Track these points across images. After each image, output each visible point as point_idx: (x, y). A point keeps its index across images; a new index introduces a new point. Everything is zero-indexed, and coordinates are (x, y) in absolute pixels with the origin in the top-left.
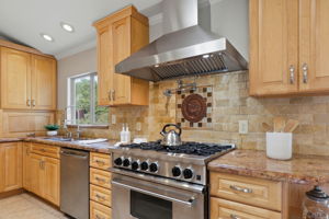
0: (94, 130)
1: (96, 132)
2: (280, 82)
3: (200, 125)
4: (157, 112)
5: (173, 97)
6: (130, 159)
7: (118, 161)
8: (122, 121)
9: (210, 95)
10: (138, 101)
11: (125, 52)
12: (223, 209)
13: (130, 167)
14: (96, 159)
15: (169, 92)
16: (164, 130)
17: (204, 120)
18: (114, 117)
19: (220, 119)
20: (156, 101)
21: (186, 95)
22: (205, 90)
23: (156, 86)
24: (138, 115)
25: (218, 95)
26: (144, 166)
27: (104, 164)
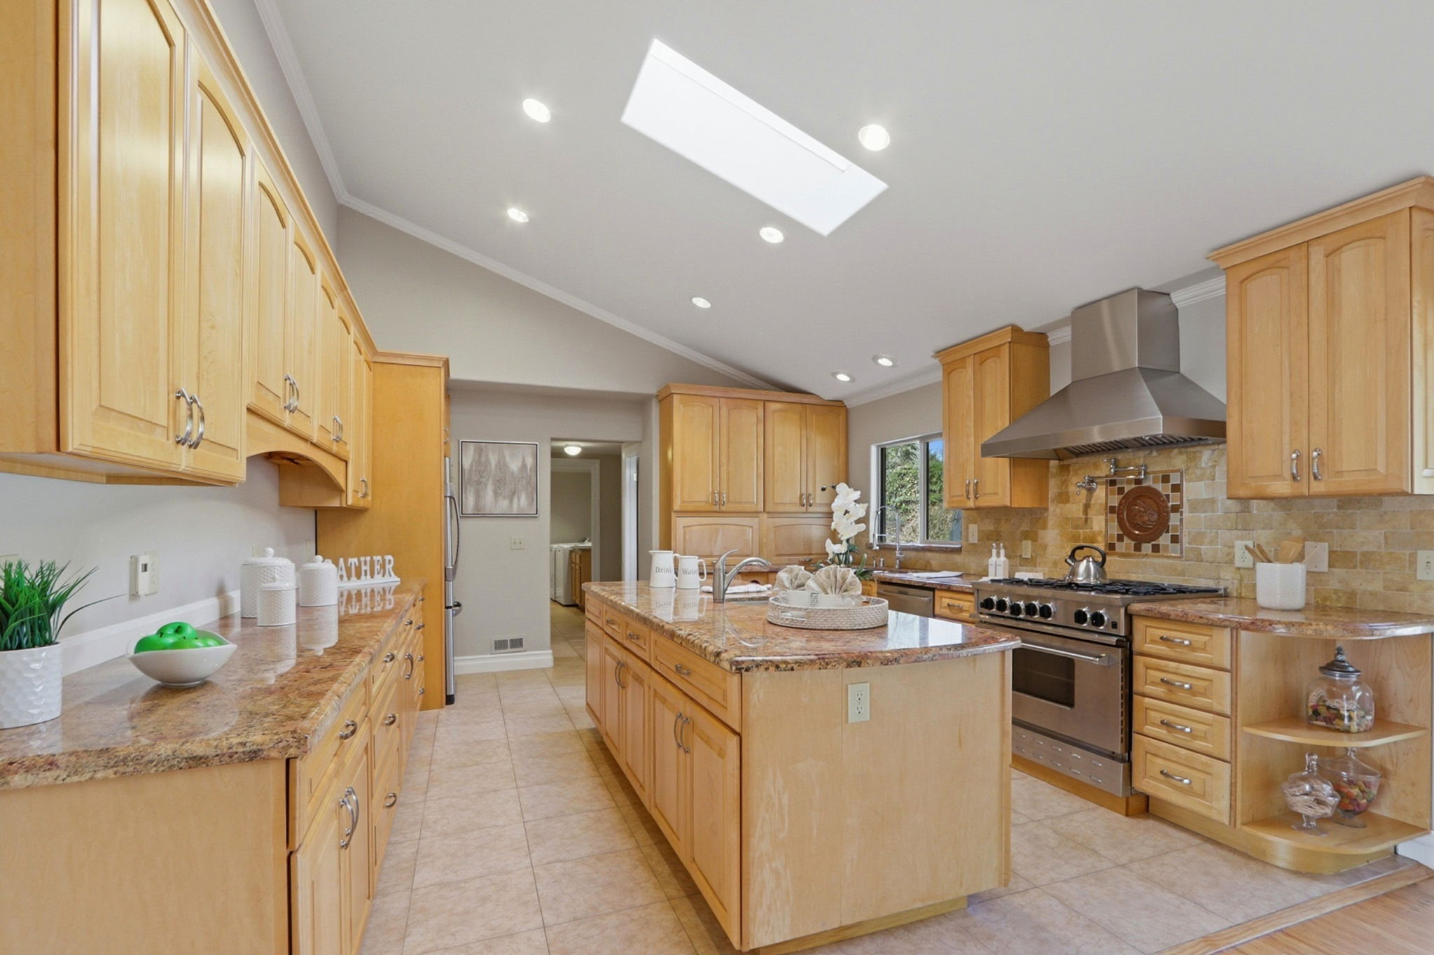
0: (929, 555)
1: (935, 558)
2: (1278, 477)
3: (1156, 549)
4: (1065, 520)
5: (1100, 492)
6: (1007, 599)
7: (987, 604)
8: (991, 538)
9: (1177, 488)
10: (1024, 500)
11: (998, 420)
12: (1151, 672)
13: (1007, 612)
14: (946, 601)
15: (1091, 481)
16: (1072, 556)
17: (1164, 540)
18: (973, 528)
19: (1198, 537)
20: (1063, 498)
21: (1127, 488)
22: (1166, 479)
23: (1064, 469)
24: (1025, 527)
25: (1194, 490)
26: (1030, 609)
27: (961, 610)
